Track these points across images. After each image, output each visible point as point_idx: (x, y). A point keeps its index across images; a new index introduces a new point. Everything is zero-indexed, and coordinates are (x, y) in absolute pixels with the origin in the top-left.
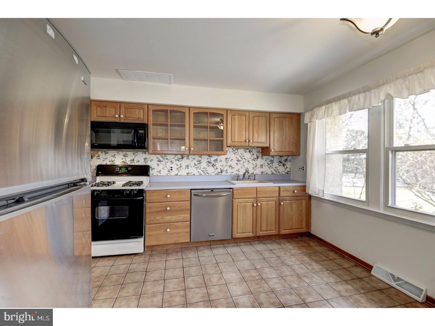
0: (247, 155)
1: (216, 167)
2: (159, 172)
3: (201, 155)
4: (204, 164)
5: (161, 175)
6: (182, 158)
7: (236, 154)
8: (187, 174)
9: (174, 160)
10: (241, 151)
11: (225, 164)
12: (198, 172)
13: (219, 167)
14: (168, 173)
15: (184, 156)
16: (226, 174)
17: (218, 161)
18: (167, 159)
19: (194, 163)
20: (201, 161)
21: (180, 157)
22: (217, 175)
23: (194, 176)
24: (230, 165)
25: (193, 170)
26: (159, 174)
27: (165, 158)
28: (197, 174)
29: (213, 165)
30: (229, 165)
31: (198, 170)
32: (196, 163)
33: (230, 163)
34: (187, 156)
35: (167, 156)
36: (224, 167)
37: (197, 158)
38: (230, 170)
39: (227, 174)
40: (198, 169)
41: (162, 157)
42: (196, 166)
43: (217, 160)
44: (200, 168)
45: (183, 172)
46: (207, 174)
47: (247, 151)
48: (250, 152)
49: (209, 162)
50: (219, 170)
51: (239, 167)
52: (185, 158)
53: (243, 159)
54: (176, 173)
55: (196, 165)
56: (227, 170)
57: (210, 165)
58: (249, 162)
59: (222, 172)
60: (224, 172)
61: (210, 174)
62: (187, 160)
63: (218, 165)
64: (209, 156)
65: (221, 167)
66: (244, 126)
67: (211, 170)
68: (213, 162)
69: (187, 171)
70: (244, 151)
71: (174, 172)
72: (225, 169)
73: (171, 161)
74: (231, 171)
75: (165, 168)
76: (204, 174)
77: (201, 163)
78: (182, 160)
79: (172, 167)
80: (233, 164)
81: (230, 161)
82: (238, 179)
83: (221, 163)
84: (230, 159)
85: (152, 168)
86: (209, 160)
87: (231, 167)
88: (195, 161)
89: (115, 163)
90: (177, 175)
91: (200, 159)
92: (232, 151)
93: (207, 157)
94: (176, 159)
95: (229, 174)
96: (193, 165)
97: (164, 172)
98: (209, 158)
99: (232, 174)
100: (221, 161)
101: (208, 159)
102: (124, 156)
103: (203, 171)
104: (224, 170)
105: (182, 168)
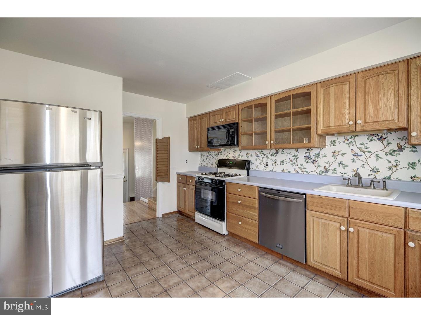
0: (375, 146)
1: (318, 164)
2: (257, 167)
3: (298, 149)
4: (301, 159)
5: (259, 170)
6: (277, 153)
7: (351, 145)
8: (282, 170)
9: (269, 155)
10: (362, 139)
11: (332, 160)
12: (295, 169)
13: (323, 165)
14: (264, 168)
15: (279, 150)
16: (334, 175)
17: (321, 156)
18: (263, 154)
19: (290, 159)
20: (297, 156)
21: (275, 151)
22: (320, 174)
23: (289, 174)
24: (341, 162)
25: (288, 167)
26: (257, 169)
27: (262, 153)
28: (293, 171)
29: (314, 162)
30: (338, 161)
31: (295, 167)
32: (292, 158)
33: (340, 159)
34: (282, 150)
35: (263, 151)
36: (330, 164)
37: (293, 152)
38: (340, 170)
39: (336, 175)
40: (294, 165)
41: (259, 152)
42: (292, 163)
43: (319, 154)
44: (296, 164)
45: (278, 168)
46: (305, 173)
47: (374, 138)
48: (381, 139)
49: (308, 158)
50: (322, 169)
51: (358, 164)
52: (280, 152)
53: (366, 153)
54: (271, 169)
55: (292, 161)
56: (335, 170)
57: (309, 161)
58: (378, 157)
59: (327, 171)
60: (331, 172)
61: (310, 173)
62: (282, 154)
63: (321, 161)
64: (308, 150)
65: (325, 164)
66: (347, 101)
67: (310, 167)
68: (313, 158)
69: (282, 167)
70: (368, 138)
71: (270, 168)
72: (332, 168)
73: (267, 157)
74: (343, 171)
75: (262, 163)
76: (302, 173)
77: (298, 158)
78: (277, 155)
79: (267, 163)
80: (347, 159)
81: (340, 156)
82: (348, 184)
83: (326, 159)
84: (340, 153)
85: (251, 162)
86: (308, 154)
87: (343, 164)
88: (290, 156)
89: (229, 158)
90: (272, 171)
91: (296, 153)
92: (344, 140)
93: (305, 151)
94: (271, 153)
95: (339, 175)
96: (288, 160)
97: (261, 168)
98: (307, 151)
99: (344, 176)
100: (325, 156)
101: (306, 153)
102: (234, 152)
103: (300, 168)
104: (330, 168)
105: (277, 164)
